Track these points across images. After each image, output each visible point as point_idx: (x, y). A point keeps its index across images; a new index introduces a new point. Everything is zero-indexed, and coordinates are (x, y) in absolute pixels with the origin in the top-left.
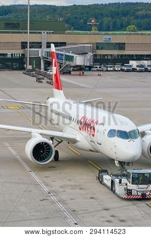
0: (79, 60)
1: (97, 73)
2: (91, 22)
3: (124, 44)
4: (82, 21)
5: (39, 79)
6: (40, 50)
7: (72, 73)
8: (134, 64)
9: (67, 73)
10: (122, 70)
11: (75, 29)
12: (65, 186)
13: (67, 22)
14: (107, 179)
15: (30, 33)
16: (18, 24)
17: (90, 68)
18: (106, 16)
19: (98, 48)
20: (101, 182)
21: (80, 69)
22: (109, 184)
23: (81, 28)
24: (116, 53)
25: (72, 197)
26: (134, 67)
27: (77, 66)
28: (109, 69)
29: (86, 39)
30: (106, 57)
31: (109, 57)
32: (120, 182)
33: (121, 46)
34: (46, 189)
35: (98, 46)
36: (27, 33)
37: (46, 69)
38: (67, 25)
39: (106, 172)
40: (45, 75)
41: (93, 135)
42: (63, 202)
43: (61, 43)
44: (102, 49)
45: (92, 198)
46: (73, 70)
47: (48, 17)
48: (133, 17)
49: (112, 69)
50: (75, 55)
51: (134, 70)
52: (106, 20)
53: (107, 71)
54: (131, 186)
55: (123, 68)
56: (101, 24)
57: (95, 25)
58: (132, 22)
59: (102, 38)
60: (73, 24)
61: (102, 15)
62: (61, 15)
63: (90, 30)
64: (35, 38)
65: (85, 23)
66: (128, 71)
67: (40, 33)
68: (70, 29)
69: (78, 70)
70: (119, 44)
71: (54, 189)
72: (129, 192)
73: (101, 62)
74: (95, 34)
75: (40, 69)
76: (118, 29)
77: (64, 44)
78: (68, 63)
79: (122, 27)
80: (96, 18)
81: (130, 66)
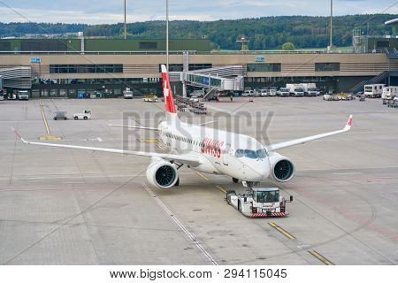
0: (227, 85)
1: (248, 99)
2: (240, 39)
3: (280, 64)
4: (230, 38)
5: (181, 107)
6: (181, 73)
7: (220, 99)
8: (291, 87)
9: (213, 99)
10: (278, 95)
11: (221, 48)
12: (213, 232)
13: (212, 40)
14: (234, 199)
15: (169, 53)
16: (156, 43)
17: (240, 93)
18: (258, 32)
19: (248, 70)
20: (229, 203)
21: (229, 94)
22: (236, 204)
23: (229, 47)
24: (270, 74)
25: (222, 244)
26: (292, 91)
27: (225, 91)
28: (263, 94)
29: (236, 59)
30: (259, 80)
31: (263, 80)
32: (245, 200)
33: (276, 67)
34: (191, 236)
35: (249, 68)
36: (165, 53)
37: (188, 96)
38: (212, 44)
39: (234, 192)
40: (187, 102)
41: (219, 157)
42: (211, 251)
43: (205, 65)
44: (254, 70)
45: (245, 246)
46: (221, 96)
47: (190, 34)
48: (289, 33)
49: (266, 94)
50: (222, 79)
51: (292, 95)
52: (258, 37)
53: (261, 96)
54: (256, 204)
55: (279, 92)
56: (252, 41)
57: (245, 43)
58: (288, 39)
59: (254, 58)
60: (219, 43)
61: (253, 31)
62: (205, 32)
63: (240, 49)
64: (176, 59)
65: (234, 41)
66: (285, 96)
67: (182, 53)
68: (216, 48)
69: (226, 96)
70: (274, 64)
71: (200, 235)
72: (254, 210)
73: (253, 86)
74: (245, 53)
75: (182, 95)
76: (272, 48)
77: (209, 66)
78: (214, 88)
79: (277, 45)
80: (246, 35)
81: (287, 90)
